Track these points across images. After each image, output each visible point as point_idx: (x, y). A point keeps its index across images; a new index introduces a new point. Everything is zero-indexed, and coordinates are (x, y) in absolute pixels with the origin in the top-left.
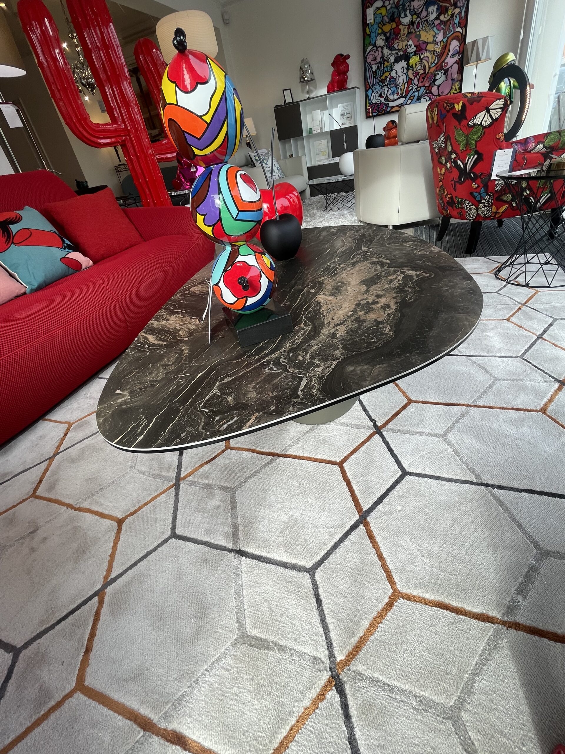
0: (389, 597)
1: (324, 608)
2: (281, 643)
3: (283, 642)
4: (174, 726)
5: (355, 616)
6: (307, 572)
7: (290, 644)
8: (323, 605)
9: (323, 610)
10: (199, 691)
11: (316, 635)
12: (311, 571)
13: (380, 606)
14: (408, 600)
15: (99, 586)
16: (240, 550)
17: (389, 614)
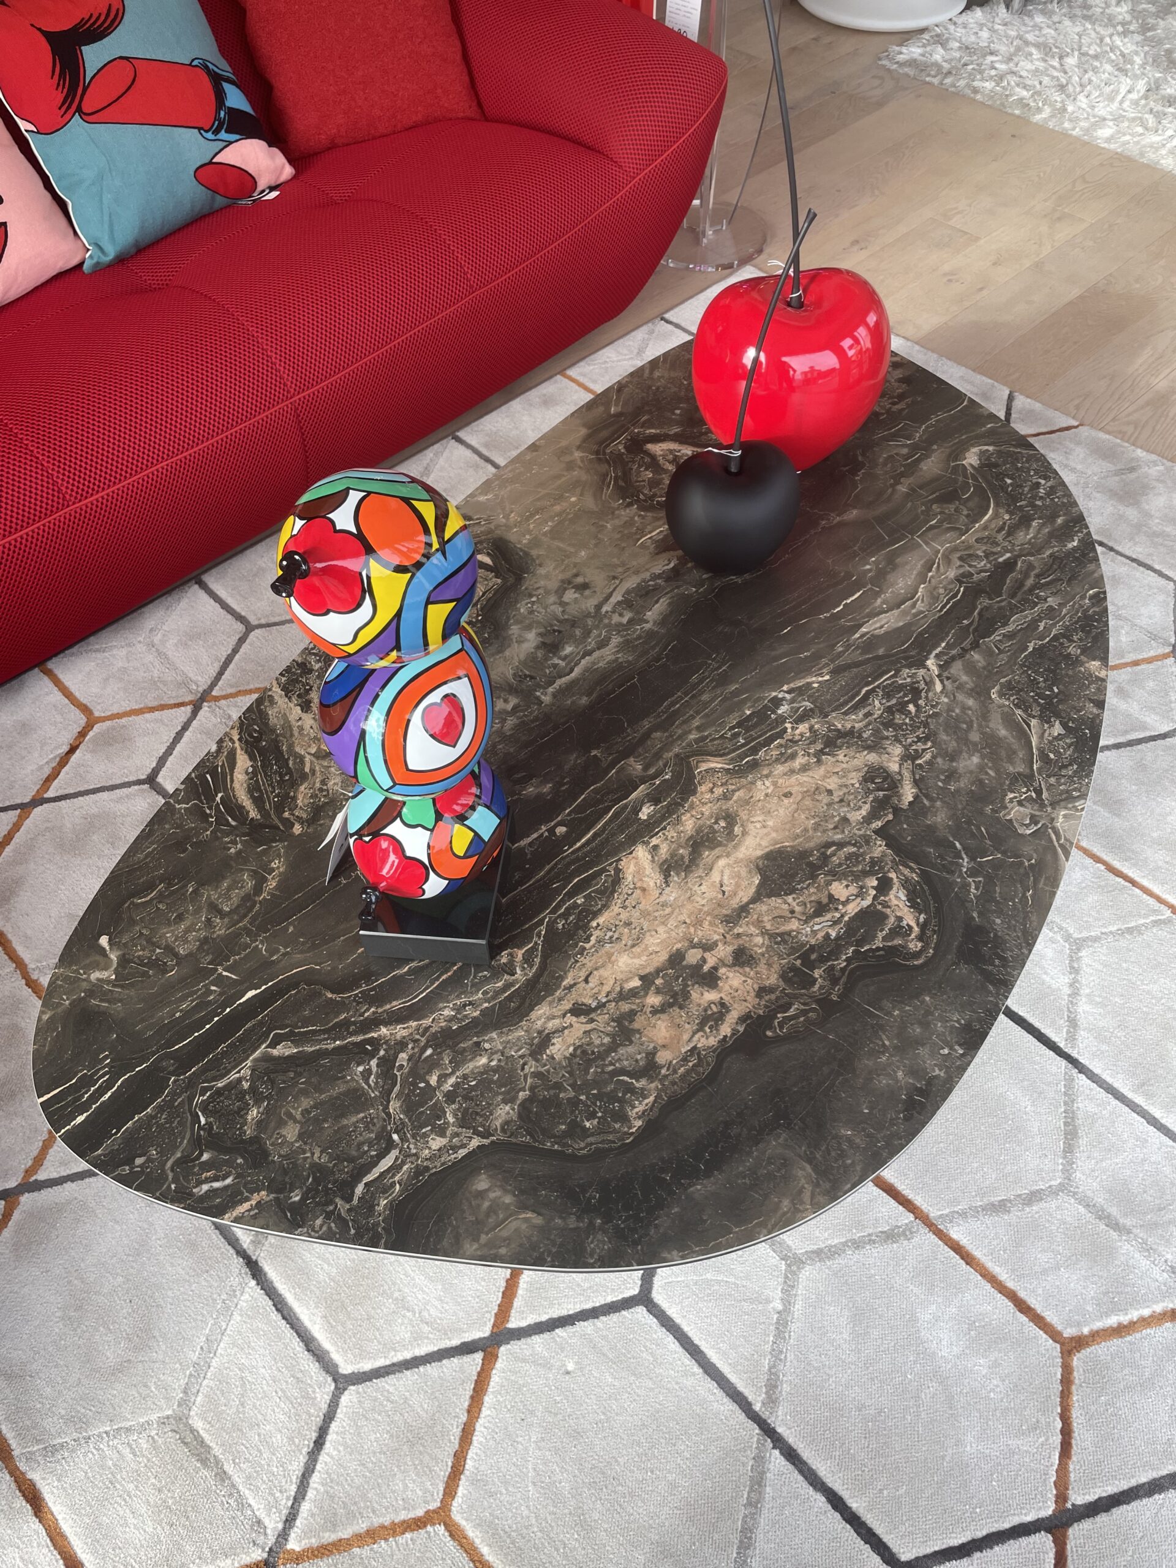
0: (427, 1512)
1: (321, 1458)
2: (226, 1467)
3: (229, 1468)
4: (34, 1476)
5: (355, 1503)
6: (335, 1380)
7: (238, 1479)
8: (322, 1452)
9: (315, 1461)
10: (85, 1455)
11: (281, 1492)
12: (342, 1382)
13: (403, 1516)
14: (451, 1535)
15: (12, 1184)
16: (256, 1262)
17: (408, 1535)
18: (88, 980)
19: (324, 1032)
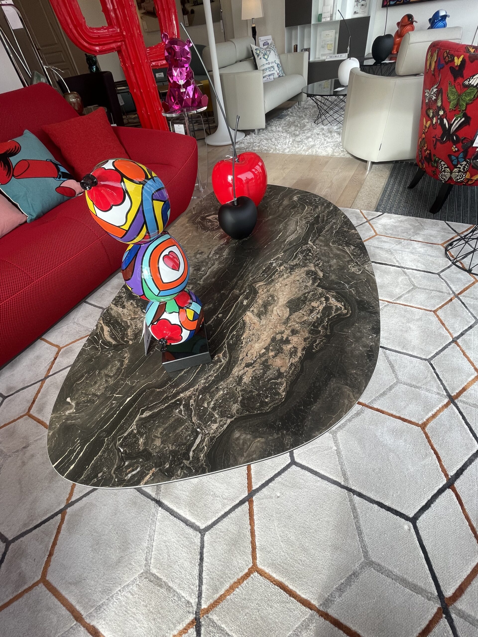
0: (249, 569)
1: (204, 565)
2: (170, 585)
3: (171, 584)
4: (94, 623)
5: (222, 578)
6: (200, 532)
7: (175, 587)
8: (204, 562)
9: (202, 567)
10: (113, 604)
11: (193, 585)
12: (203, 532)
13: (241, 574)
14: (261, 575)
15: (62, 506)
16: (159, 501)
17: (245, 582)
18: (65, 415)
19: (160, 403)
